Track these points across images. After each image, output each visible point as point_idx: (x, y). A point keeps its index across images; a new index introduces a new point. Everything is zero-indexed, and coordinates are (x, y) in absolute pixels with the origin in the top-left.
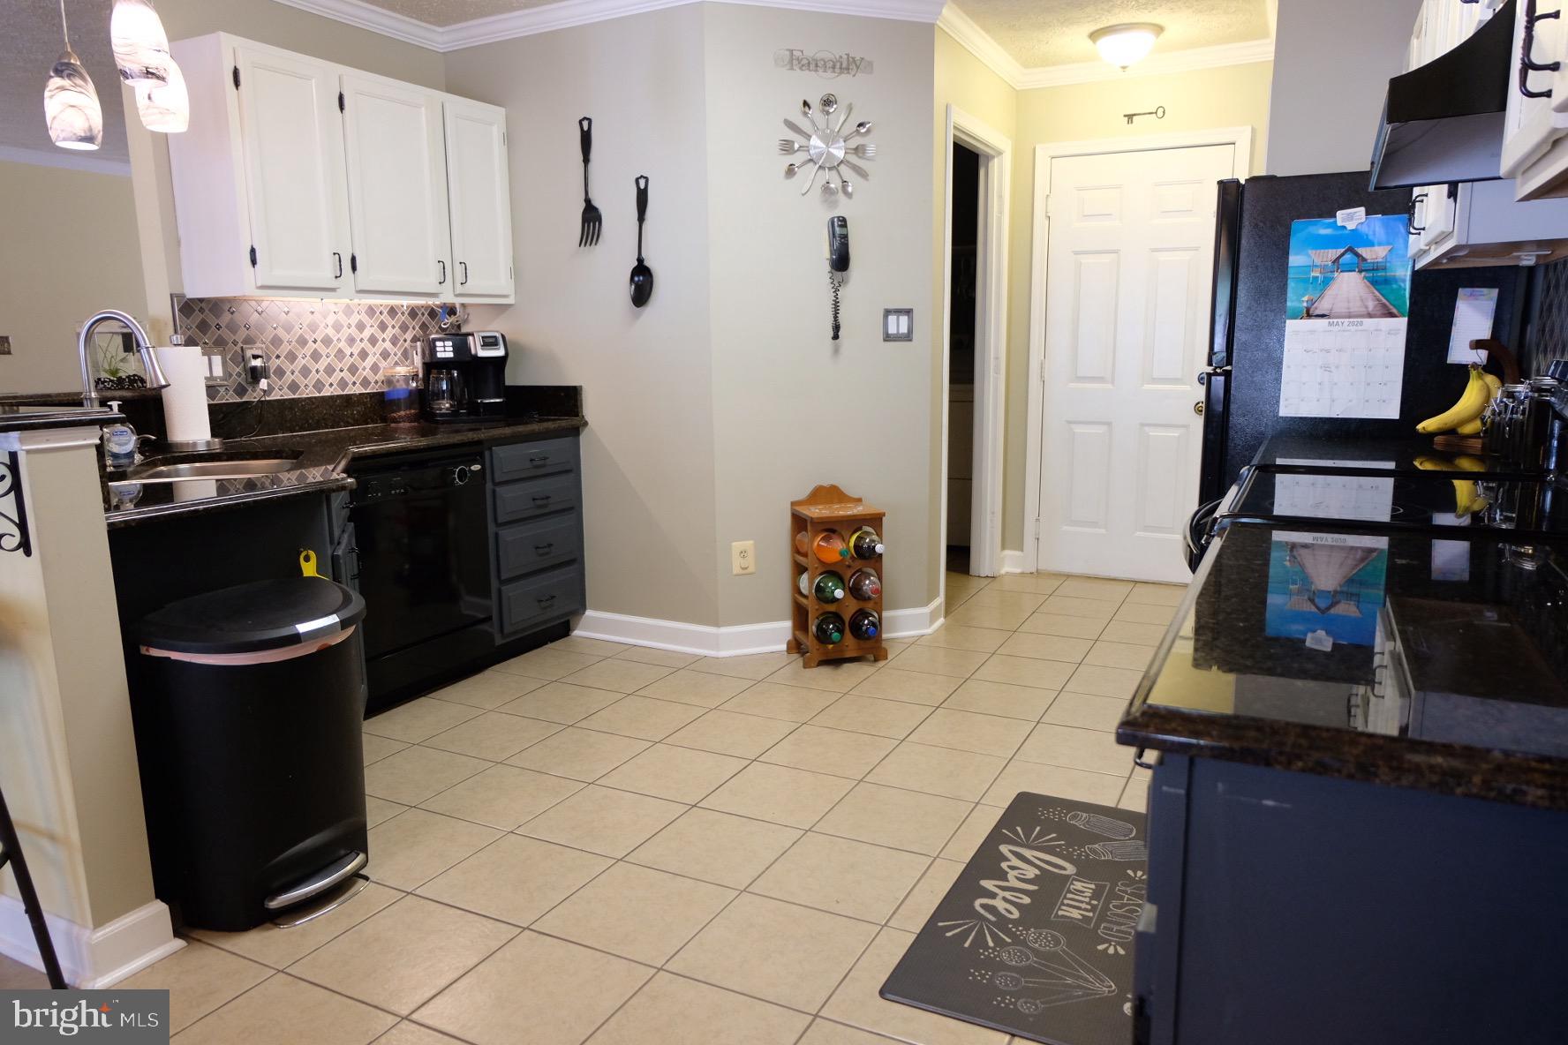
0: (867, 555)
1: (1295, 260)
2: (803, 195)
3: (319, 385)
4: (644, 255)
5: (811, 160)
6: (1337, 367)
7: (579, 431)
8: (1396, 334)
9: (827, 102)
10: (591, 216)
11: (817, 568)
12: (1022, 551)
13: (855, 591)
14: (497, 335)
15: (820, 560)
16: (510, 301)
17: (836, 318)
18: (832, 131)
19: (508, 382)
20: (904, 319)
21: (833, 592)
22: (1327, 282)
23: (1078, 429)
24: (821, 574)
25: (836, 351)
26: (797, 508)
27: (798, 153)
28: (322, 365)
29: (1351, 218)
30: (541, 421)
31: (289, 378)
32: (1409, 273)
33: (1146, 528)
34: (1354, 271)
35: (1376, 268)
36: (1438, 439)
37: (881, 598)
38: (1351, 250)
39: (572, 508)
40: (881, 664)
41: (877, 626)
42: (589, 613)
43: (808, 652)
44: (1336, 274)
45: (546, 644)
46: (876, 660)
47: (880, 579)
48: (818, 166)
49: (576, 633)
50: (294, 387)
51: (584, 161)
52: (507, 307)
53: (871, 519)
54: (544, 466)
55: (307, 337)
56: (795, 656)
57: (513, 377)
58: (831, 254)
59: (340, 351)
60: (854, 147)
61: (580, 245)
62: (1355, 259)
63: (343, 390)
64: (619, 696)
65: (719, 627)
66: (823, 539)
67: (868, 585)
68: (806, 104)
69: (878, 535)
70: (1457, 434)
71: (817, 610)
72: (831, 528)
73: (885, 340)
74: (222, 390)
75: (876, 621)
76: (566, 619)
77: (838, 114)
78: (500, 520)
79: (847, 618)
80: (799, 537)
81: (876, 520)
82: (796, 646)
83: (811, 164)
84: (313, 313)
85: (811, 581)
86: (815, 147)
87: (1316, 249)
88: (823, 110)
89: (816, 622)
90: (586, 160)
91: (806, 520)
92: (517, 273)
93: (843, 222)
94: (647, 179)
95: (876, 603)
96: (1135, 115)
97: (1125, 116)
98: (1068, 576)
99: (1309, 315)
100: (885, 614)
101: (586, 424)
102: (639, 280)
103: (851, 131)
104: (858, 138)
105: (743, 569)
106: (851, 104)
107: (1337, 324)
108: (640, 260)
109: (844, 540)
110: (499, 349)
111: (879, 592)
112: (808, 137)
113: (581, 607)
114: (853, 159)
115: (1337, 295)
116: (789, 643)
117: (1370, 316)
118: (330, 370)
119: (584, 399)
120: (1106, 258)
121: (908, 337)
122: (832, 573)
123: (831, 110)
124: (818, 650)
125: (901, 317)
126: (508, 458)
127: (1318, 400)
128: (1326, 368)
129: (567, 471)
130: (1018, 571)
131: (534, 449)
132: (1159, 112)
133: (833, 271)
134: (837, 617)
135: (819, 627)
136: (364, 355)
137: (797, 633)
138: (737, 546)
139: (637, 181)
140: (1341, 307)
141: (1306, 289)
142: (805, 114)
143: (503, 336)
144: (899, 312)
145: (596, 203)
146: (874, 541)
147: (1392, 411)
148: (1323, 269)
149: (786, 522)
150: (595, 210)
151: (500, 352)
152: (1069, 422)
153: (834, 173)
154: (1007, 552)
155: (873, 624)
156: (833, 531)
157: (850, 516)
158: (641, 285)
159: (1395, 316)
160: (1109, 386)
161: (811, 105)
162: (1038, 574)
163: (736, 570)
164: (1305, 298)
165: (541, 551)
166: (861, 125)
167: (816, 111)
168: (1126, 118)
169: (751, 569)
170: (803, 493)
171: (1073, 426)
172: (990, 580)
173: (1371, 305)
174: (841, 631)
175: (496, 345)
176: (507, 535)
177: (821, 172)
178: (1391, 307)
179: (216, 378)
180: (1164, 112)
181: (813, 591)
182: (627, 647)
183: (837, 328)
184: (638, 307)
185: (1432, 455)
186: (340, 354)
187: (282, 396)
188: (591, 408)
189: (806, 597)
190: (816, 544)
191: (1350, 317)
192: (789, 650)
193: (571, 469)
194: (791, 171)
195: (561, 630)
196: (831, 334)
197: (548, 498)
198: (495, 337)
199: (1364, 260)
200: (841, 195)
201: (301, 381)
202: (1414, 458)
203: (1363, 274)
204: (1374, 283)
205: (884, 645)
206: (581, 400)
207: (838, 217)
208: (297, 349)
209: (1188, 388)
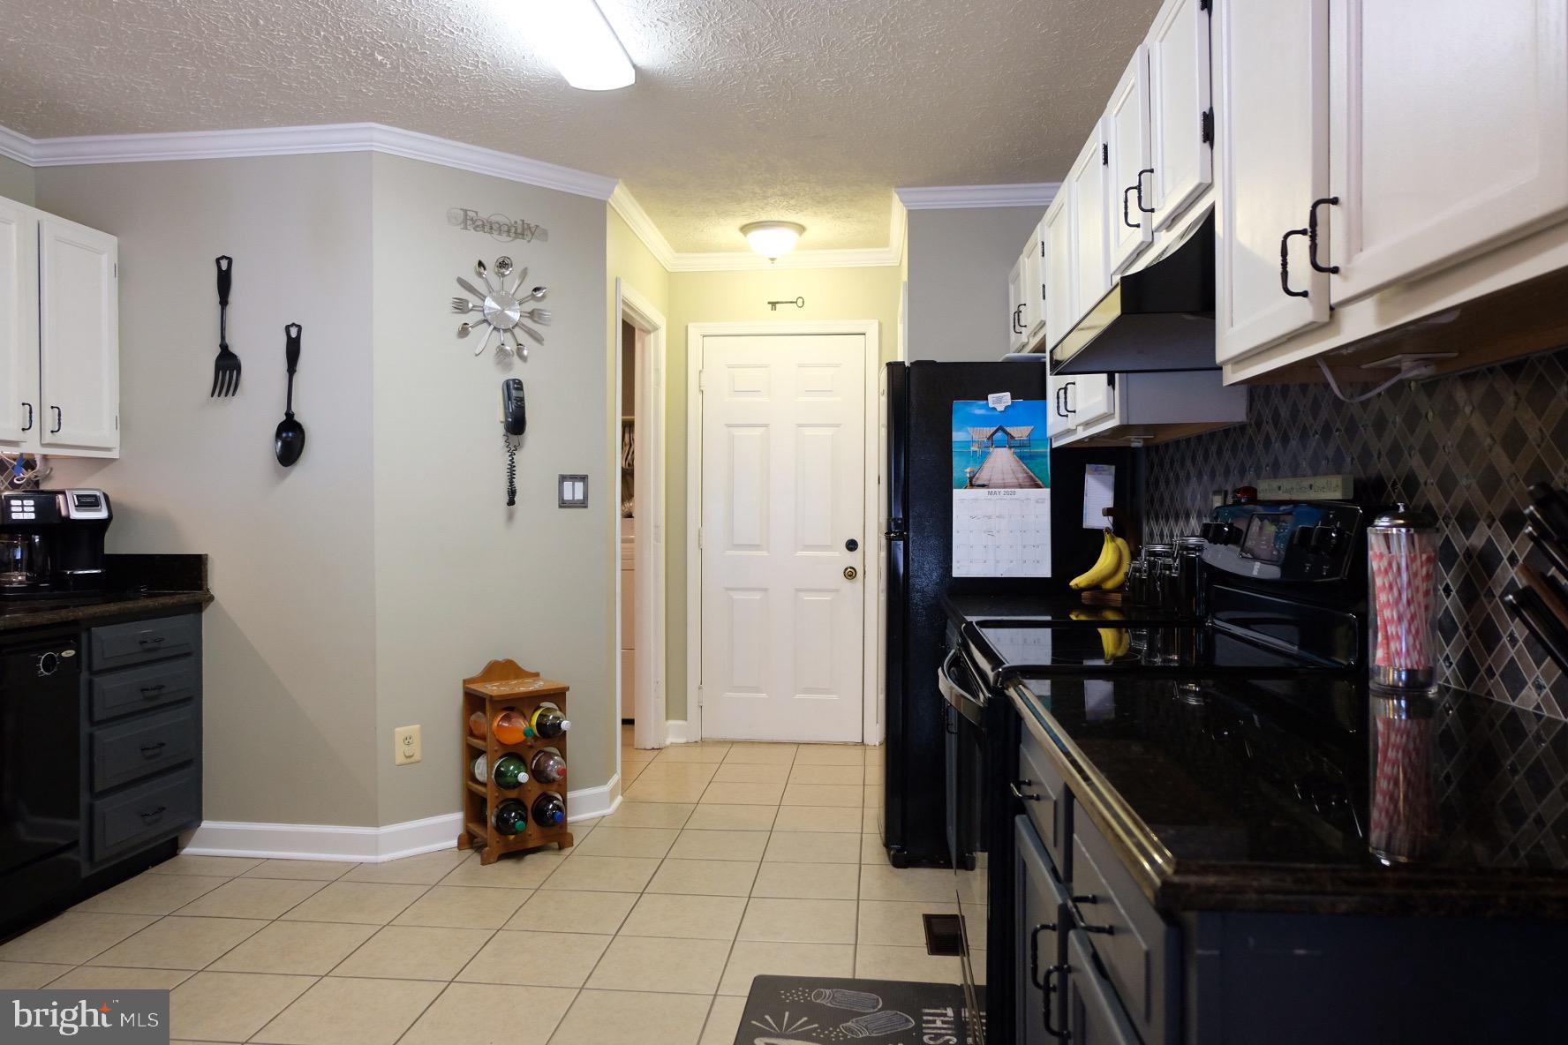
0: (551, 733)
1: (958, 436)
2: (476, 355)
4: (294, 409)
5: (485, 321)
6: (998, 532)
7: (201, 607)
8: (1043, 502)
9: (503, 264)
10: (227, 366)
11: (496, 751)
12: (686, 720)
13: (538, 775)
14: (98, 494)
15: (498, 741)
16: (115, 454)
17: (511, 482)
18: (507, 293)
19: (109, 549)
20: (579, 486)
21: (516, 776)
22: (985, 456)
23: (737, 596)
24: (501, 758)
25: (510, 517)
26: (474, 687)
27: (471, 313)
29: (999, 401)
30: (150, 596)
32: (1049, 450)
33: (807, 690)
34: (1005, 447)
35: (1022, 445)
36: (1085, 594)
37: (565, 779)
38: (1001, 429)
39: (190, 698)
40: (567, 851)
41: (562, 810)
42: (205, 824)
43: (486, 845)
44: (991, 449)
45: (147, 868)
46: (561, 848)
47: (564, 756)
48: (492, 327)
49: (188, 850)
51: (221, 303)
52: (112, 460)
53: (554, 694)
54: (155, 649)
56: (468, 852)
57: (114, 544)
58: (506, 417)
60: (530, 311)
61: (212, 396)
62: (1006, 438)
64: (258, 925)
65: (378, 827)
66: (503, 719)
67: (553, 765)
68: (480, 264)
69: (560, 710)
70: (1101, 589)
71: (497, 797)
72: (513, 706)
73: (560, 507)
75: (561, 804)
76: (173, 836)
77: (512, 279)
78: (98, 716)
79: (529, 804)
80: (473, 718)
81: (558, 696)
82: (469, 841)
83: (485, 325)
85: (490, 766)
86: (490, 308)
87: (974, 427)
88: (498, 273)
89: (495, 811)
90: (224, 301)
91: (485, 699)
92: (124, 422)
93: (519, 385)
94: (299, 328)
95: (560, 785)
96: (778, 303)
97: (769, 303)
98: (733, 743)
99: (972, 485)
100: (570, 795)
101: (212, 598)
102: (287, 437)
103: (526, 295)
104: (532, 302)
105: (407, 757)
106: (526, 269)
107: (995, 493)
108: (290, 415)
109: (525, 717)
110: (100, 510)
111: (563, 772)
112: (483, 298)
113: (195, 816)
114: (528, 322)
115: (993, 467)
116: (460, 838)
117: (1021, 486)
119: (209, 569)
120: (758, 432)
121: (583, 504)
122: (514, 754)
123: (507, 273)
124: (498, 842)
125: (576, 484)
126: (111, 640)
127: (985, 562)
128: (990, 533)
129: (187, 655)
130: (683, 740)
131: (145, 629)
132: (798, 302)
133: (509, 434)
134: (519, 803)
135: (499, 818)
137: (469, 825)
138: (401, 731)
139: (288, 328)
140: (997, 479)
141: (968, 462)
142: (480, 275)
143: (104, 494)
144: (574, 478)
145: (235, 348)
146: (558, 718)
147: (1044, 570)
148: (980, 444)
149: (458, 700)
150: (234, 357)
151: (102, 514)
152: (728, 589)
153: (509, 334)
154: (671, 722)
155: (559, 808)
156: (511, 709)
157: (530, 692)
158: (289, 442)
159: (1040, 487)
160: (765, 553)
161: (487, 267)
162: (703, 742)
163: (400, 759)
164: (968, 470)
165: (149, 753)
166: (536, 290)
167: (489, 273)
168: (770, 305)
169: (417, 757)
170: (476, 669)
171: (731, 593)
172: (657, 752)
173: (1021, 476)
174: (525, 819)
175: (98, 506)
176: (104, 736)
177: (495, 333)
178: (1037, 479)
180: (803, 302)
181: (493, 777)
182: (257, 862)
183: (512, 493)
184: (286, 466)
185: (1082, 608)
188: (219, 580)
189: (484, 784)
190: (495, 724)
191: (1005, 487)
192: (460, 846)
193: (191, 653)
194: (464, 331)
195: (169, 849)
196: (506, 499)
197: (161, 687)
198: (95, 496)
199: (1012, 437)
200: (516, 359)
202: (1070, 613)
203: (1012, 450)
204: (1022, 457)
205: (569, 830)
206: (207, 571)
207: (514, 380)
209: (836, 554)
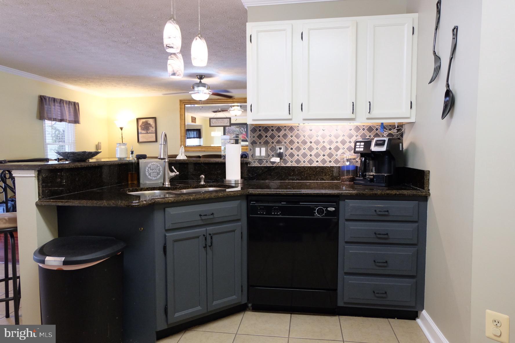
3: (311, 161)
7: (427, 198)
14: (386, 139)
16: (412, 120)
28: (313, 153)
31: (296, 158)
50: (298, 161)
55: (307, 140)
59: (324, 147)
63: (323, 164)
74: (265, 161)
84: (311, 130)
101: (429, 195)
102: (448, 100)
110: (384, 147)
118: (317, 155)
136: (337, 149)
175: (383, 145)
179: (263, 156)
186: (324, 148)
187: (292, 165)
193: (415, 221)
198: (384, 140)
201: (302, 159)
208: (301, 146)
